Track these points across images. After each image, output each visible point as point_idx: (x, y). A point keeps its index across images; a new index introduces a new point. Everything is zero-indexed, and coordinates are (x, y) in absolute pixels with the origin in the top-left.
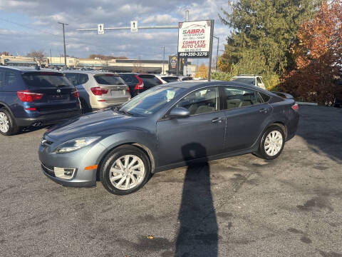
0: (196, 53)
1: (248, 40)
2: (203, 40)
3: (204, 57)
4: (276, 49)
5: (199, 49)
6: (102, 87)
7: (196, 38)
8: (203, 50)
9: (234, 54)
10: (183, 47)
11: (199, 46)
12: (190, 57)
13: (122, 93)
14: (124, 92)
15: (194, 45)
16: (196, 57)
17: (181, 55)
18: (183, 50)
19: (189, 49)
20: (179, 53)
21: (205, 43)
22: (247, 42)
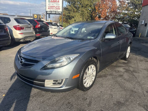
0: (56, 12)
1: (74, 8)
2: (58, 6)
3: (59, 14)
4: (86, 14)
5: (56, 10)
6: (21, 25)
7: (55, 5)
8: (59, 11)
9: (68, 14)
10: (49, 8)
11: (57, 9)
12: (53, 14)
13: (31, 30)
14: (32, 29)
15: (54, 7)
16: (55, 14)
17: (48, 12)
18: (49, 10)
19: (52, 10)
20: (47, 12)
21: (60, 7)
22: (74, 9)
